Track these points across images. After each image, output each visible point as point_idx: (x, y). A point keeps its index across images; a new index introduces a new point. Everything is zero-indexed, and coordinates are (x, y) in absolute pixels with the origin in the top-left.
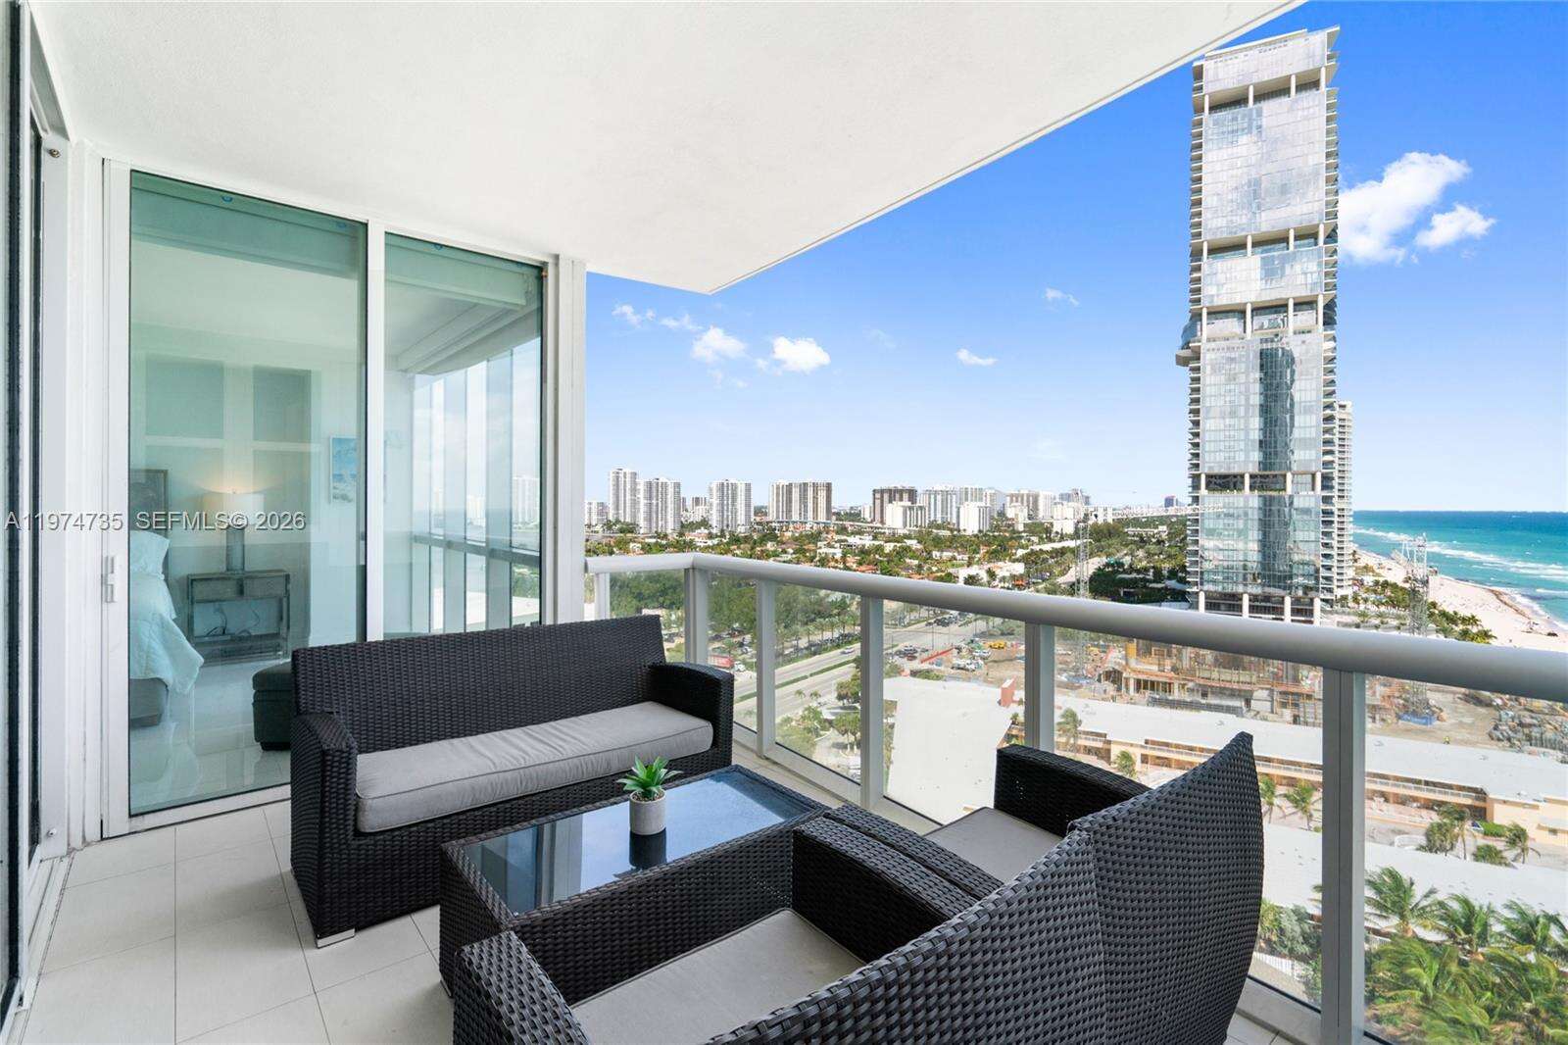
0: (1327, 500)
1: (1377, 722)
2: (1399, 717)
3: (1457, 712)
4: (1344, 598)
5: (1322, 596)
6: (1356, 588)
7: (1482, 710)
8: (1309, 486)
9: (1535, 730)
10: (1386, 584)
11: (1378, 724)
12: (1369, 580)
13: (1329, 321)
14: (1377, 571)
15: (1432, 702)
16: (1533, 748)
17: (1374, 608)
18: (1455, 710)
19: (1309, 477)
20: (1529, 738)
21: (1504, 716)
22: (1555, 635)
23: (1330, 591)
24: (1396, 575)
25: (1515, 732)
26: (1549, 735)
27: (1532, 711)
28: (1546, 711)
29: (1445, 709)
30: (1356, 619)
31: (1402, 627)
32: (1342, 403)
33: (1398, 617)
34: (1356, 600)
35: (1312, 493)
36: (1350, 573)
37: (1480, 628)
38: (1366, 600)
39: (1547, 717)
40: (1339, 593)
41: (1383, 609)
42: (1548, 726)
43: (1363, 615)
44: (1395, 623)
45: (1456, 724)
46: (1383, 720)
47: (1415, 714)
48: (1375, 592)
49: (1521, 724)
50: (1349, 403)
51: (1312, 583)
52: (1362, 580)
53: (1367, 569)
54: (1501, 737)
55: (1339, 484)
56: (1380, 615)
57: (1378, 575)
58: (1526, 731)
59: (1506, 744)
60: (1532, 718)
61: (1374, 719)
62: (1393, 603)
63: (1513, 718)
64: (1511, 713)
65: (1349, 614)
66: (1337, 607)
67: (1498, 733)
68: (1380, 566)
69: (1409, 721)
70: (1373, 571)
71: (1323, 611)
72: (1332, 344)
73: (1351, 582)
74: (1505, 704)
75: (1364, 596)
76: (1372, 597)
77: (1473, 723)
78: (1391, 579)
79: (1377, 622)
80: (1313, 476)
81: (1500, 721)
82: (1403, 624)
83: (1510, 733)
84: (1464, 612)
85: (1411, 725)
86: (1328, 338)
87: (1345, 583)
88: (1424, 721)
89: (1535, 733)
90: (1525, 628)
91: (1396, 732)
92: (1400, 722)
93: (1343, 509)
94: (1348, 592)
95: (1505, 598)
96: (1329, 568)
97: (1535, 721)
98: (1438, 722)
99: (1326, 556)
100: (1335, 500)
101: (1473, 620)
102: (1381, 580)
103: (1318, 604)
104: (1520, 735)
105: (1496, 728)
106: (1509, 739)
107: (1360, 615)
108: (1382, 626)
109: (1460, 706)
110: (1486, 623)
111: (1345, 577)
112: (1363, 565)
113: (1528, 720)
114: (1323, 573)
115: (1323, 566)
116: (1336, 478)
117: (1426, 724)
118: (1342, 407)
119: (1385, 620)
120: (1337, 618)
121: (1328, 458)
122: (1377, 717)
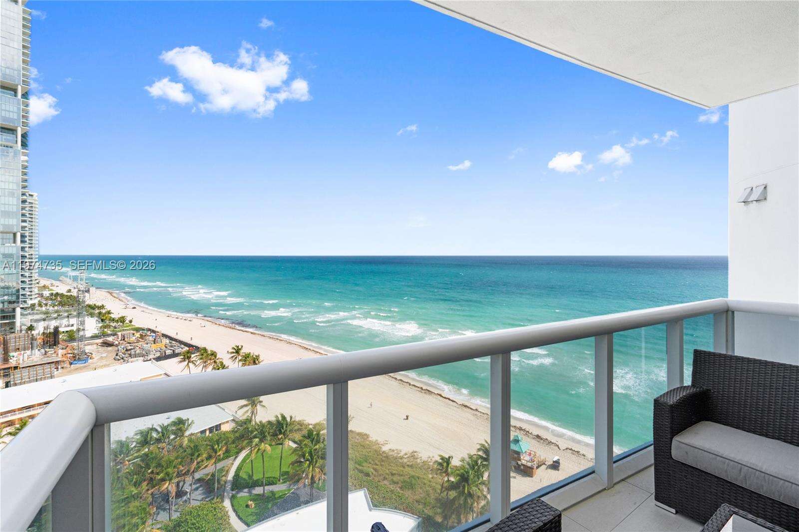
0: (23, 249)
1: (59, 370)
2: (71, 364)
3: (99, 353)
4: (33, 305)
5: (21, 306)
6: (39, 299)
7: (110, 348)
8: (12, 241)
9: (133, 351)
10: (57, 294)
11: (60, 370)
12: (46, 293)
13: (24, 145)
14: (51, 288)
15: (87, 351)
16: (132, 359)
17: (51, 308)
18: (98, 352)
19: (12, 235)
20: (130, 355)
21: (120, 348)
22: (135, 308)
23: (25, 302)
24: (62, 289)
25: (125, 354)
26: (138, 351)
27: (130, 343)
28: (135, 341)
29: (93, 353)
30: (43, 316)
31: (70, 316)
32: (30, 193)
33: (67, 311)
34: (40, 305)
35: (14, 245)
36: (36, 291)
37: (106, 310)
38: (46, 305)
39: (136, 344)
40: (30, 302)
41: (56, 308)
42: (137, 347)
43: (46, 313)
44: (66, 314)
45: (99, 358)
46: (62, 368)
47: (79, 359)
48: (51, 299)
49: (127, 350)
50: (35, 194)
51: (14, 298)
52: (42, 294)
53: (45, 287)
54: (119, 358)
55: (29, 240)
56: (57, 312)
57: (51, 290)
58: (129, 352)
59: (122, 360)
60: (131, 346)
61: (57, 368)
62: (61, 304)
63: (123, 348)
64: (122, 346)
65: (37, 314)
66: (29, 311)
67: (118, 357)
68: (52, 285)
69: (76, 364)
70: (48, 288)
71: (22, 314)
72: (26, 158)
73: (37, 296)
74: (119, 343)
75: (44, 302)
76: (50, 302)
77: (107, 356)
78: (60, 292)
79: (56, 315)
80: (15, 235)
81: (118, 351)
82: (70, 315)
83: (123, 355)
84: (99, 304)
85: (78, 366)
86: (25, 154)
87: (33, 297)
88: (84, 362)
89: (133, 352)
90: (124, 306)
91: (70, 372)
92: (72, 366)
93: (32, 254)
94: (36, 301)
95: (115, 295)
96: (24, 289)
97: (132, 347)
98: (91, 360)
99: (22, 282)
100: (27, 249)
101: (102, 307)
102: (54, 292)
103: (18, 310)
104: (127, 355)
105: (117, 355)
106: (123, 359)
107: (45, 314)
108: (59, 317)
109: (100, 349)
110: (108, 307)
111: (33, 293)
112: (43, 285)
113: (130, 348)
114: (21, 292)
115: (21, 288)
116: (28, 237)
117: (85, 363)
118: (32, 196)
119: (61, 314)
120: (30, 317)
121: (24, 224)
122: (60, 367)
